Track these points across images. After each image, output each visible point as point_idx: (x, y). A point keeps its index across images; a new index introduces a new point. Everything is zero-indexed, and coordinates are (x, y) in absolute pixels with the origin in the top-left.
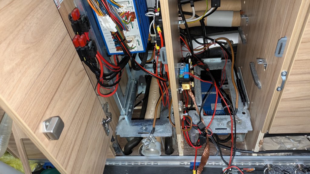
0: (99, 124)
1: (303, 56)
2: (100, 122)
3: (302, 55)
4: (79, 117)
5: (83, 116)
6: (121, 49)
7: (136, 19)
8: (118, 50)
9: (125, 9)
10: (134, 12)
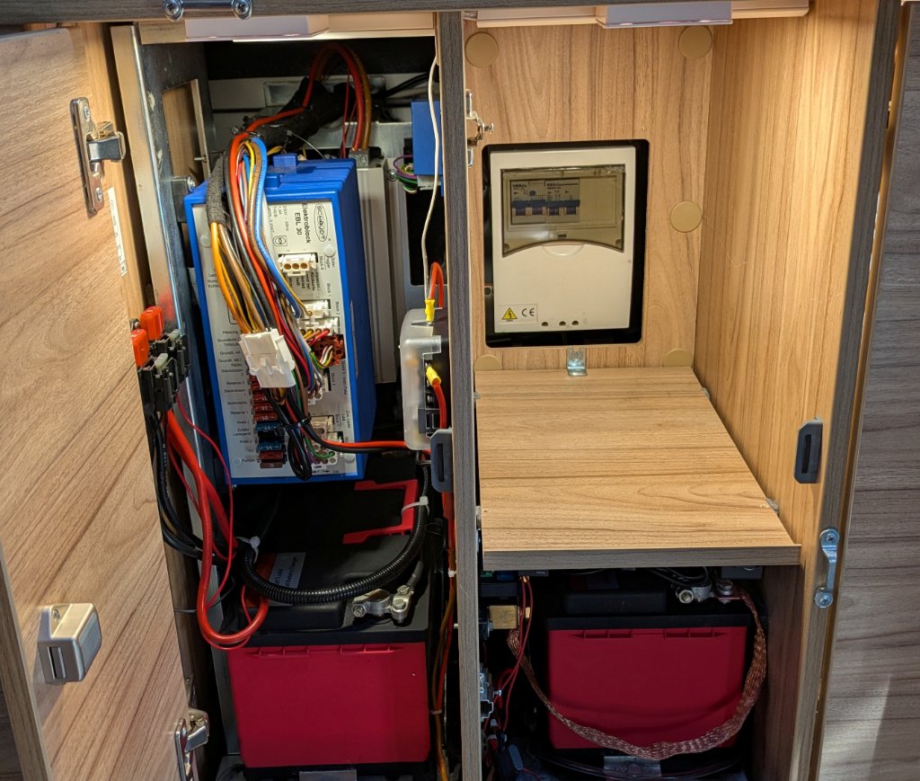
0: (168, 736)
1: (875, 477)
2: (170, 730)
3: (872, 471)
4: (124, 661)
5: (133, 664)
6: (279, 462)
7: (344, 357)
8: (265, 463)
9: (317, 320)
10: (342, 336)
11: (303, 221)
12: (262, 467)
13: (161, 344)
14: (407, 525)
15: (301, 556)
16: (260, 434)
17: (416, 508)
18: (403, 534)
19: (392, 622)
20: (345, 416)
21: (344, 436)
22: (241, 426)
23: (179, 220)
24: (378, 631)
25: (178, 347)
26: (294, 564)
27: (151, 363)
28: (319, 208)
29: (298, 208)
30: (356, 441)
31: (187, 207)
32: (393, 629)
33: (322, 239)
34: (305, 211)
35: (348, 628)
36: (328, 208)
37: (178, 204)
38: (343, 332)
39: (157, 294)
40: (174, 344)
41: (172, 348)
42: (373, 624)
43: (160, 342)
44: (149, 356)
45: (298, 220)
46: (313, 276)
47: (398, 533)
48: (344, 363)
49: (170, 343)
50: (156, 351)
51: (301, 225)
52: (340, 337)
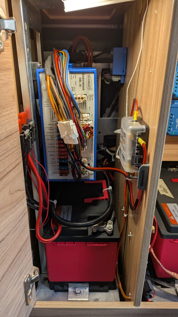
2: (23, 279)
6: (66, 174)
7: (93, 136)
8: (61, 174)
9: (85, 120)
10: (93, 127)
11: (82, 81)
12: (60, 175)
13: (27, 126)
14: (106, 196)
15: (71, 207)
16: (60, 163)
17: (108, 190)
18: (105, 200)
19: (106, 234)
20: (91, 158)
21: (90, 165)
22: (53, 160)
23: (34, 79)
24: (101, 237)
25: (33, 128)
26: (68, 210)
27: (23, 133)
28: (89, 76)
29: (80, 76)
30: (94, 167)
31: (37, 73)
32: (107, 237)
33: (89, 89)
34: (83, 77)
35: (90, 236)
36: (92, 76)
37: (34, 73)
38: (94, 126)
39: (25, 108)
40: (31, 126)
41: (31, 128)
42: (99, 235)
43: (26, 125)
44: (22, 130)
45: (80, 81)
46: (84, 103)
47: (103, 199)
48: (92, 138)
49: (30, 126)
50: (25, 129)
51: (81, 83)
52: (92, 128)
